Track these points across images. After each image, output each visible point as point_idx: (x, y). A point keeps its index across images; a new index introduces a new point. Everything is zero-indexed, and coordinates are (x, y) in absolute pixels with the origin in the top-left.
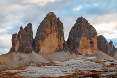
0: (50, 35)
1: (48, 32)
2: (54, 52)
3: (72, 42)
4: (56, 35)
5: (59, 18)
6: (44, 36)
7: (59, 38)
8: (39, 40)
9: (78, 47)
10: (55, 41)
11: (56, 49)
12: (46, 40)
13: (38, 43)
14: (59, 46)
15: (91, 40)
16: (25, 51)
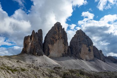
0: (58, 41)
1: (56, 38)
2: (61, 57)
3: (74, 48)
4: (62, 42)
5: (64, 28)
6: (53, 41)
7: (64, 45)
8: (49, 44)
9: (80, 53)
10: (61, 46)
11: (63, 54)
12: (55, 45)
13: (48, 47)
14: (64, 51)
15: (89, 48)
16: (36, 53)
